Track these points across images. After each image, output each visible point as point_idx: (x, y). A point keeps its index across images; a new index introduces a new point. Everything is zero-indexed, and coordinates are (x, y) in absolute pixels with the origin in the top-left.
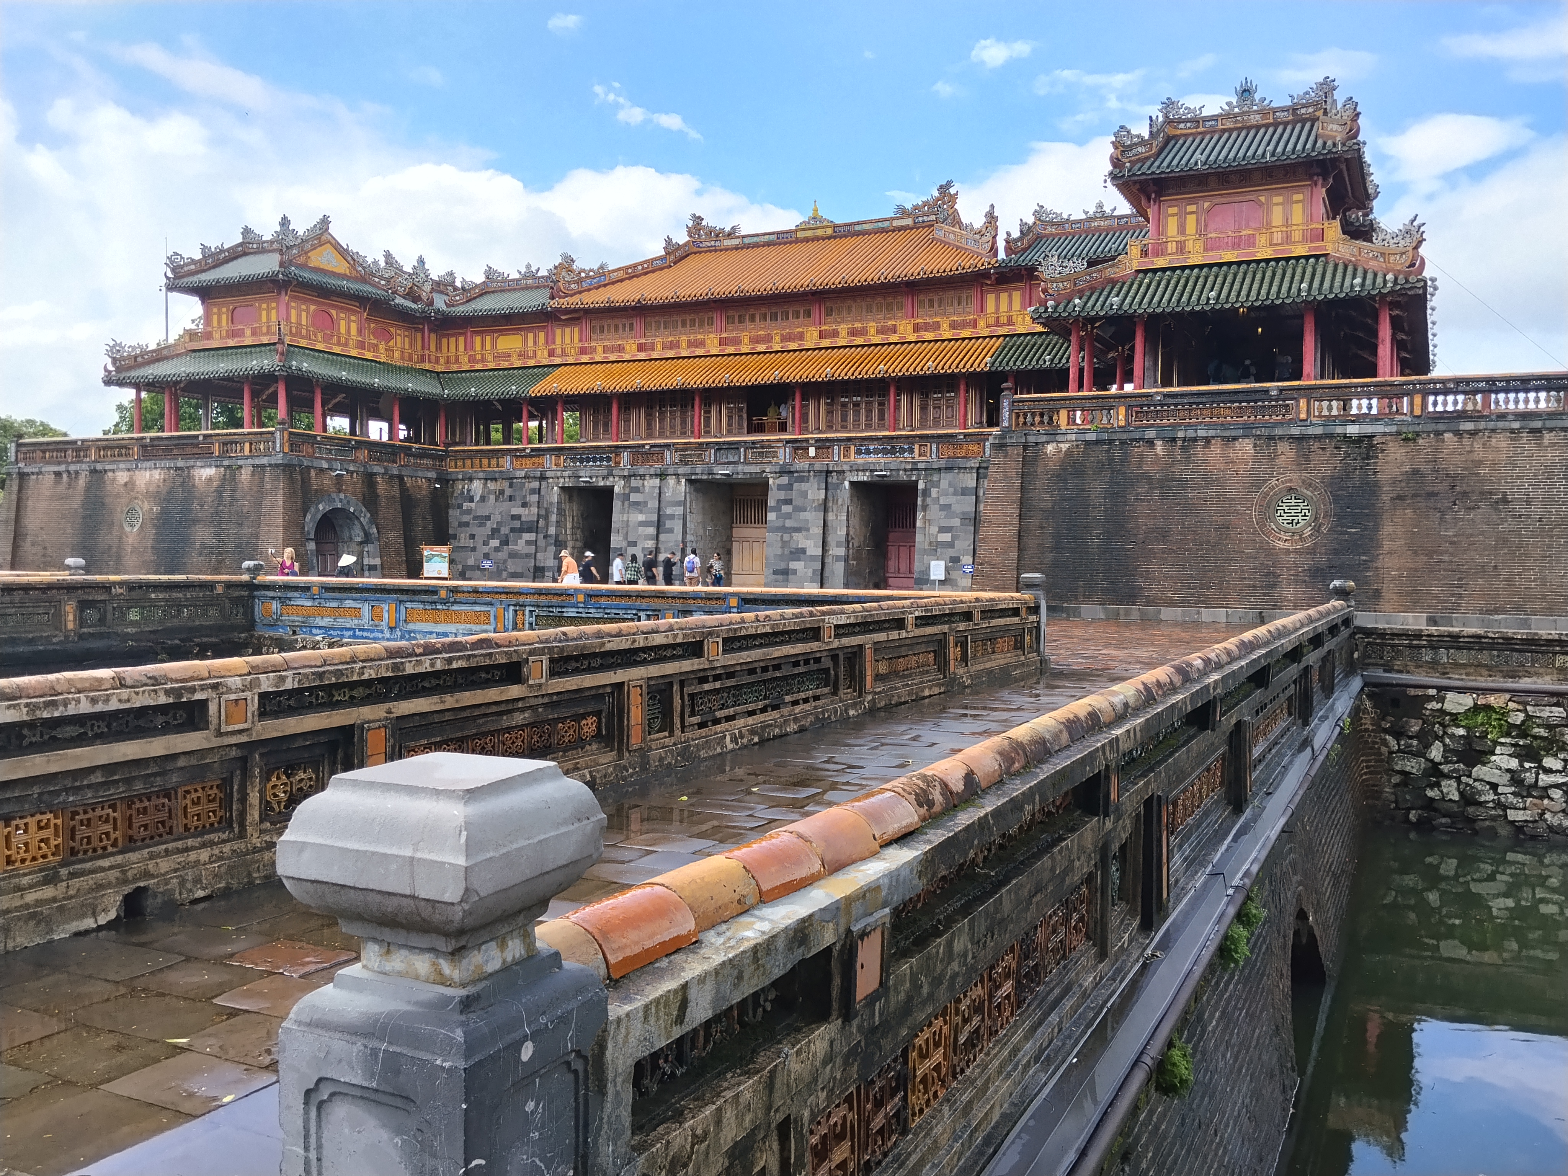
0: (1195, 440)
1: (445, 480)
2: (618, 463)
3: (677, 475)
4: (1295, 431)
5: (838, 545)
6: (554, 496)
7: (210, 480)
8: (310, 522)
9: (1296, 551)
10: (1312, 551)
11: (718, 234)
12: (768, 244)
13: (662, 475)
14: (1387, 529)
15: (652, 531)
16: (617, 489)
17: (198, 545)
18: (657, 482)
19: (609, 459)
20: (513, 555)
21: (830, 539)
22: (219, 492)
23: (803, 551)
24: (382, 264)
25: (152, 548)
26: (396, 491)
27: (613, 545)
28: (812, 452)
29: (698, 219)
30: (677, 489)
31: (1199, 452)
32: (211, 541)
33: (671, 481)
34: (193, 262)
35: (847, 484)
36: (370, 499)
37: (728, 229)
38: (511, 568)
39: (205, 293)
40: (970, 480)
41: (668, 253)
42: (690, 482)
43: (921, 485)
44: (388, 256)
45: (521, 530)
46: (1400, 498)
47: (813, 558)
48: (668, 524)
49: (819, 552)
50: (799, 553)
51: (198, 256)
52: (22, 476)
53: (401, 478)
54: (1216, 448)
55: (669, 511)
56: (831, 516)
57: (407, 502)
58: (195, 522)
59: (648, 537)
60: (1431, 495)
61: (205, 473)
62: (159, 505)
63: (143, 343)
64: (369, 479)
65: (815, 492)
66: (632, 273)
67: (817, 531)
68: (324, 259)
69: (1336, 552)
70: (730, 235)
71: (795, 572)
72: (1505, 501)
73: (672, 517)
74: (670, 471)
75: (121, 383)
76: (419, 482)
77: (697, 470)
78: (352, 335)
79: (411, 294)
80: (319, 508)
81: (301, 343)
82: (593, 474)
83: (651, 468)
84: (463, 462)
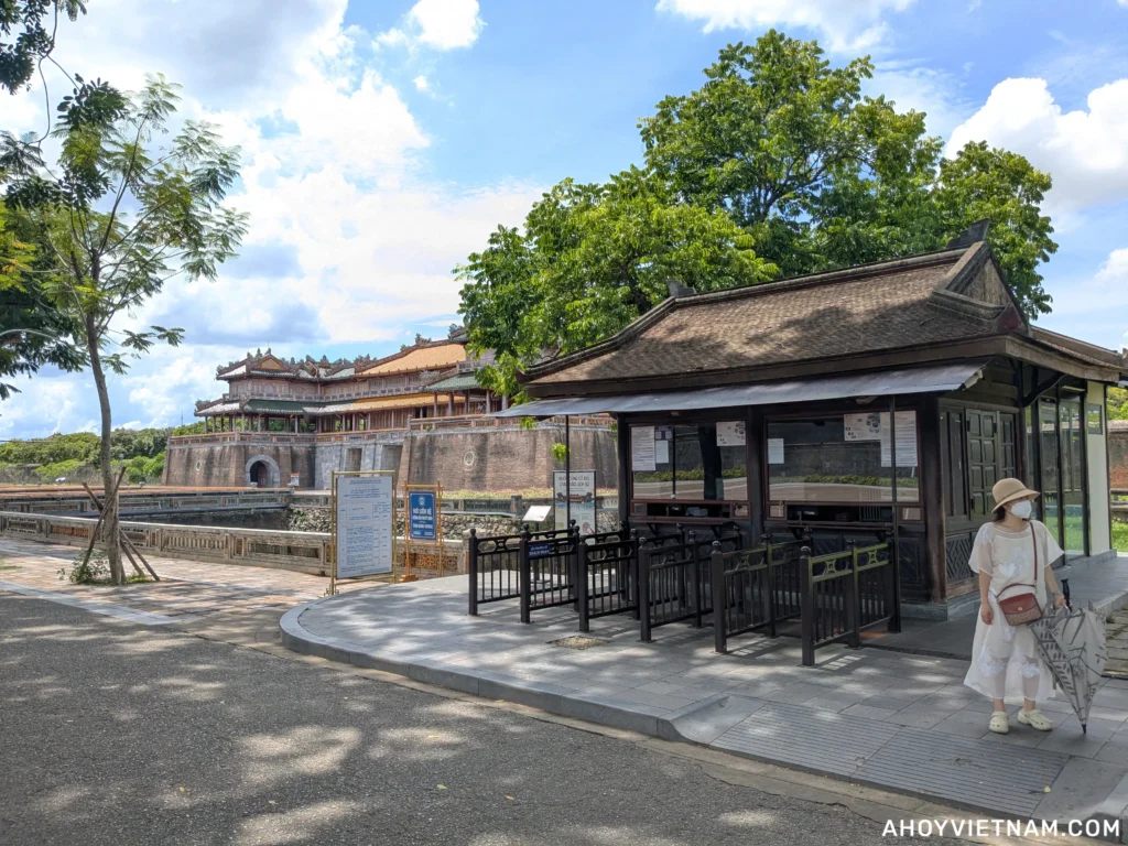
0: (450, 435)
1: (314, 448)
2: (363, 440)
3: (380, 444)
4: (471, 432)
6: (345, 453)
7: (218, 451)
8: (249, 466)
9: (469, 472)
11: (425, 341)
12: (438, 346)
16: (363, 449)
17: (215, 473)
22: (221, 456)
24: (305, 360)
25: (203, 478)
26: (289, 452)
29: (418, 336)
32: (218, 473)
34: (226, 368)
36: (277, 456)
39: (231, 380)
41: (403, 351)
42: (385, 446)
44: (308, 357)
46: (492, 454)
48: (377, 462)
51: (227, 366)
52: (171, 451)
53: (291, 447)
54: (454, 437)
55: (377, 456)
57: (294, 457)
58: (214, 467)
60: (498, 453)
61: (218, 448)
62: (205, 460)
63: (207, 399)
64: (277, 449)
66: (387, 361)
68: (269, 365)
69: (478, 472)
73: (378, 460)
74: (378, 442)
76: (301, 448)
77: (385, 442)
78: (281, 392)
79: (313, 372)
80: (252, 461)
81: (257, 398)
82: (357, 444)
83: (373, 441)
84: (322, 440)
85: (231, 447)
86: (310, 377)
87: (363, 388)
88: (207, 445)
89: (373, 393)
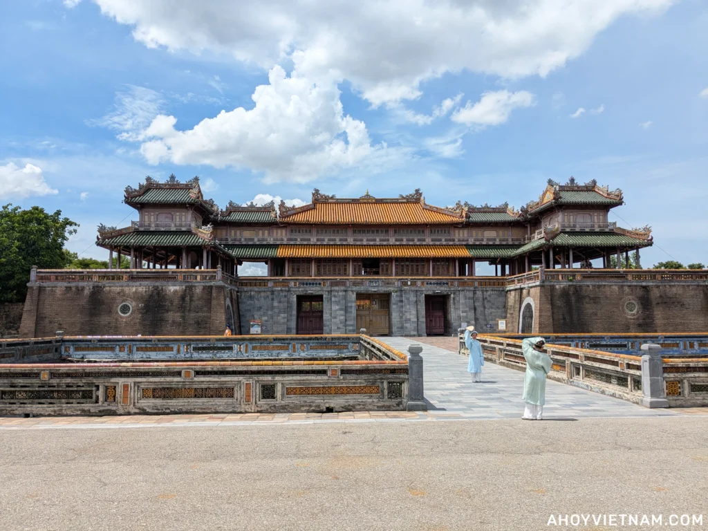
0: (601, 286)
2: (324, 285)
3: (352, 291)
4: (629, 284)
5: (423, 317)
7: (176, 291)
9: (633, 319)
10: (638, 319)
13: (346, 291)
14: (656, 312)
15: (342, 312)
16: (324, 296)
17: (170, 322)
18: (344, 293)
19: (320, 284)
20: (275, 323)
21: (420, 316)
22: (183, 298)
23: (410, 320)
25: (140, 323)
27: (324, 318)
28: (409, 283)
29: (317, 191)
31: (602, 289)
32: (179, 319)
33: (350, 293)
34: (135, 190)
35: (424, 295)
37: (330, 196)
38: (275, 329)
39: (141, 207)
40: (471, 294)
43: (452, 296)
45: (280, 312)
46: (658, 303)
47: (413, 322)
48: (349, 310)
49: (416, 320)
50: (408, 320)
51: (138, 189)
52: (41, 289)
53: (234, 291)
55: (349, 305)
56: (419, 307)
58: (168, 311)
59: (342, 315)
60: (665, 303)
61: (173, 288)
62: (143, 303)
63: (114, 226)
64: (231, 292)
65: (413, 298)
67: (414, 312)
69: (644, 319)
70: (332, 198)
71: (406, 328)
72: (684, 305)
73: (351, 307)
74: (349, 289)
75: (106, 247)
77: (360, 289)
82: (313, 290)
83: (340, 288)
87: (283, 235)
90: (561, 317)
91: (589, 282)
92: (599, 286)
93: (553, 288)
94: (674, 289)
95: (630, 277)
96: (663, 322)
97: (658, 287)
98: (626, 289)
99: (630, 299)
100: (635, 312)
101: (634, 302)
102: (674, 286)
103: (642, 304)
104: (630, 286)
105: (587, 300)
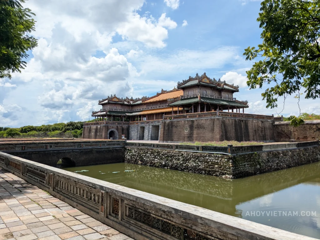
1: (129, 127)
2: (145, 124)
6: (139, 128)
8: (109, 132)
10: (188, 134)
11: (164, 91)
12: (170, 92)
13: (149, 125)
14: (194, 132)
16: (145, 127)
22: (100, 129)
24: (126, 98)
26: (121, 128)
27: (144, 134)
29: (162, 89)
30: (151, 127)
32: (99, 135)
33: (150, 126)
34: (101, 101)
36: (117, 129)
39: (103, 105)
41: (157, 94)
42: (152, 126)
44: (127, 97)
45: (136, 132)
46: (196, 128)
52: (85, 128)
53: (122, 126)
54: (180, 122)
55: (150, 130)
57: (123, 129)
58: (98, 132)
59: (147, 133)
60: (198, 127)
61: (99, 127)
62: (95, 130)
63: (96, 111)
64: (117, 127)
66: (152, 98)
68: (115, 100)
69: (190, 134)
70: (166, 91)
72: (205, 128)
75: (93, 116)
76: (125, 126)
77: (153, 124)
78: (119, 108)
79: (128, 102)
80: (110, 130)
81: (111, 110)
82: (143, 125)
83: (148, 124)
84: (131, 124)
85: (103, 126)
86: (127, 104)
87: (145, 107)
88: (95, 125)
89: (148, 108)
90: (166, 134)
91: (175, 120)
92: (178, 121)
93: (165, 123)
94: (202, 121)
95: (188, 117)
96: (196, 136)
97: (197, 120)
98: (186, 122)
99: (187, 126)
100: (187, 132)
101: (188, 127)
102: (202, 120)
103: (190, 128)
104: (187, 121)
105: (174, 127)
